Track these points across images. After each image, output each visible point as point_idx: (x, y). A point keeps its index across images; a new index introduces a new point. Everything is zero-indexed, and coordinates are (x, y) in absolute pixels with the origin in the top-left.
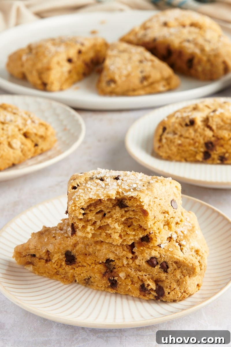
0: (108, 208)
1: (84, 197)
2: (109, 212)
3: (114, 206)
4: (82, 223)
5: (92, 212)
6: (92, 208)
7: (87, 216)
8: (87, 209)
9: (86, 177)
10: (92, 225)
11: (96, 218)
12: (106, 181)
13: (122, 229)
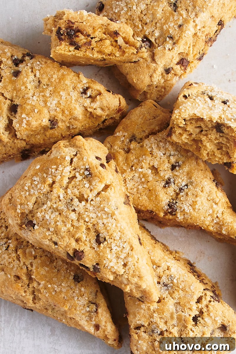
0: (207, 126)
1: (190, 111)
2: (206, 131)
3: (213, 127)
4: (179, 130)
5: (192, 124)
6: (193, 122)
7: (186, 127)
8: (189, 121)
9: (199, 90)
10: (188, 135)
11: (194, 131)
12: (214, 102)
13: (211, 149)
